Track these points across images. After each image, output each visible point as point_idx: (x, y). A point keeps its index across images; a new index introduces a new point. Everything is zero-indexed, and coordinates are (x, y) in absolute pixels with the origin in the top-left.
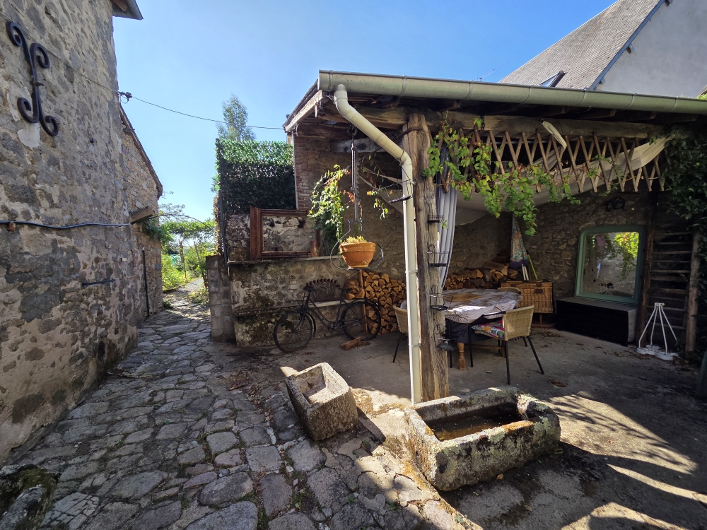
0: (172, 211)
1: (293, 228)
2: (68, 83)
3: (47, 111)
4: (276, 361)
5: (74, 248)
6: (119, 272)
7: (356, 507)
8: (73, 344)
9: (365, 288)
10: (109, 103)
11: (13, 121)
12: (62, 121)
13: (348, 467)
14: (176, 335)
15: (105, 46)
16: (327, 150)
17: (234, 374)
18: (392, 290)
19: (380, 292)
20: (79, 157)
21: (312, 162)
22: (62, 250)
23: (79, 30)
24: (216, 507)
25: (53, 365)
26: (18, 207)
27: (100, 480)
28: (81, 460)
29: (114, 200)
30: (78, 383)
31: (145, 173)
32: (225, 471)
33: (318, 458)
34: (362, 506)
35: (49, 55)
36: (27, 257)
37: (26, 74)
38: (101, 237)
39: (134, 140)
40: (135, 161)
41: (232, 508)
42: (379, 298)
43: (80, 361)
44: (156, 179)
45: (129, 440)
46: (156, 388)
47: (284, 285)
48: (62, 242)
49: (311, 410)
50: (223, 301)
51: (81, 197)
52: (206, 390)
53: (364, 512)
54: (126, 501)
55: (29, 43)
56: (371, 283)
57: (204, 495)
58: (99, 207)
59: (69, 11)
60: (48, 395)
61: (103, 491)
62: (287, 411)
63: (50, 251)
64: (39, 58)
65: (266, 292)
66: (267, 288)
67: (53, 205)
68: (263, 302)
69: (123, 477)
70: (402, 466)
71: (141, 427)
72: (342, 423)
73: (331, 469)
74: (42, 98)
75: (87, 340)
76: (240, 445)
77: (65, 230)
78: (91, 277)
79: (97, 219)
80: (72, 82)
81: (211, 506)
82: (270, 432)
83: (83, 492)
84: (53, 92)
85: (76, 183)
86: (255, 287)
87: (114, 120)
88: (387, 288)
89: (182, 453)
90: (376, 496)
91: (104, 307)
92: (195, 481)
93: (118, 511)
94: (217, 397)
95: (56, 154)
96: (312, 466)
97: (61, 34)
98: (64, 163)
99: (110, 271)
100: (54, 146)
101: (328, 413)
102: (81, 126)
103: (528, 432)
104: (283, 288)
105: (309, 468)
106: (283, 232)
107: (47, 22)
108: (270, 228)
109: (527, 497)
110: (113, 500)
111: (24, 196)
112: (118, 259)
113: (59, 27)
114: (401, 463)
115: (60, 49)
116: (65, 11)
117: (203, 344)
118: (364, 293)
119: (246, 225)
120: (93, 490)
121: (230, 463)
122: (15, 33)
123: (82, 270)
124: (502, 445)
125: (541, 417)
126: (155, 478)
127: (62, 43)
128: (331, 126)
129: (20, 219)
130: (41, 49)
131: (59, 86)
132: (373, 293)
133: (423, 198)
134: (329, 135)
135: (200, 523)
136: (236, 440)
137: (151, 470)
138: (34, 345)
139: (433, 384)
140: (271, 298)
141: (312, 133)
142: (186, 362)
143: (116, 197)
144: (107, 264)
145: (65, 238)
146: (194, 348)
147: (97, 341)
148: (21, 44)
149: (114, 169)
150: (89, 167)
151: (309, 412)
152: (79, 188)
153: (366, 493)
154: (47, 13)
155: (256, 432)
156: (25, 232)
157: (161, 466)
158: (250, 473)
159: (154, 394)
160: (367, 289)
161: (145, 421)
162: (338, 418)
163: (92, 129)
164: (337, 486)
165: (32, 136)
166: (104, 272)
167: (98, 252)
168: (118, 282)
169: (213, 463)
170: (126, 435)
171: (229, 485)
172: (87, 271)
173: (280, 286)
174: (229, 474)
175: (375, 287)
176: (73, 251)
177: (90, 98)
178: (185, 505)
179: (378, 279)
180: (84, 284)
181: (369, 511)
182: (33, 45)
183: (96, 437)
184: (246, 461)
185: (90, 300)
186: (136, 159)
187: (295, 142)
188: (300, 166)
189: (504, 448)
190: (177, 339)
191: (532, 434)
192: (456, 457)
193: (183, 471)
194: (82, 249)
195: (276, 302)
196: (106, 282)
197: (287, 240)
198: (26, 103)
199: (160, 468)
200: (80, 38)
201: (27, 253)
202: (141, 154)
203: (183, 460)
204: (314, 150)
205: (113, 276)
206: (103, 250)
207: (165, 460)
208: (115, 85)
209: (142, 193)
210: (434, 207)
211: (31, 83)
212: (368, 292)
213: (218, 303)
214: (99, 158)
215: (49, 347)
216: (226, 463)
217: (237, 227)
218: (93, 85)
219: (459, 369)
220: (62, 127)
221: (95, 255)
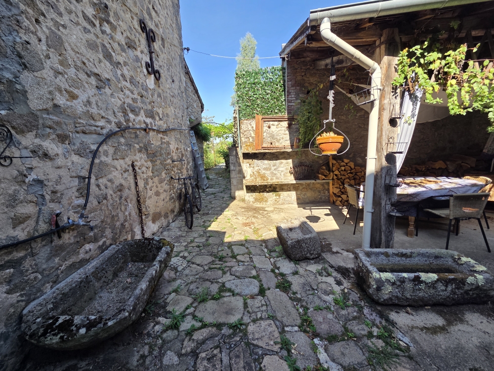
0: (208, 120)
1: (283, 129)
2: (163, 48)
3: (156, 67)
4: (269, 214)
5: (168, 142)
6: (186, 156)
7: (316, 298)
8: (170, 191)
9: (333, 172)
10: (179, 56)
11: (144, 75)
12: (161, 71)
13: (313, 278)
14: (212, 194)
15: (177, 20)
16: (311, 68)
17: (245, 218)
18: (356, 174)
19: (345, 176)
20: (168, 91)
21: (299, 78)
22: (164, 143)
23: (166, 13)
24: (238, 277)
25: (164, 200)
26: (148, 120)
27: (186, 254)
28: (178, 245)
29: (183, 114)
30: (172, 211)
31: (195, 98)
32: (242, 263)
33: (294, 269)
34: (320, 298)
35: (155, 34)
36: (153, 146)
37: (147, 48)
38: (178, 136)
39: (190, 77)
40: (190, 90)
41: (246, 280)
42: (344, 180)
43: (173, 200)
44: (200, 100)
45: (196, 240)
46: (205, 219)
47: (275, 167)
48: (164, 139)
49: (291, 241)
50: (238, 175)
51: (170, 114)
52: (230, 224)
53: (321, 301)
54: (198, 265)
55: (148, 29)
56: (339, 168)
57: (232, 271)
58: (177, 119)
59: (161, 3)
60: (163, 214)
61: (188, 259)
62: (276, 242)
63: (160, 143)
64: (152, 36)
65: (263, 171)
66: (265, 169)
67: (160, 119)
68: (261, 177)
69: (196, 255)
70: (349, 284)
71: (201, 236)
72: (310, 254)
73: (301, 276)
74: (154, 60)
75: (175, 190)
76: (249, 253)
77: (165, 132)
78: (175, 158)
79: (176, 126)
80: (164, 47)
81: (236, 276)
82: (266, 250)
83: (181, 257)
84: (158, 56)
85: (168, 106)
86: (257, 168)
87: (182, 67)
88: (351, 173)
89: (220, 251)
90: (330, 295)
91: (181, 174)
92: (228, 264)
93: (195, 268)
94: (235, 228)
95: (160, 91)
96: (290, 272)
97: (159, 19)
98: (163, 95)
99: (183, 155)
100: (159, 87)
101: (301, 245)
102: (169, 73)
103: (460, 282)
104: (275, 169)
105: (288, 273)
106: (276, 131)
107: (153, 13)
108: (268, 129)
109: (450, 323)
110: (193, 263)
111: (150, 115)
112: (186, 149)
113: (158, 15)
114: (349, 282)
115: (159, 29)
116: (160, 4)
117: (227, 200)
118: (332, 175)
119: (253, 127)
120: (184, 258)
121: (245, 260)
122: (143, 26)
123: (172, 154)
124: (433, 285)
125: (475, 274)
126: (210, 259)
127: (159, 25)
128: (316, 49)
129: (149, 127)
130: (152, 31)
131: (159, 51)
132: (339, 176)
133: (388, 100)
134: (314, 56)
135: (232, 282)
136: (247, 251)
137: (207, 255)
138: (157, 189)
139: (381, 239)
140: (266, 175)
141: (301, 57)
142: (219, 209)
143: (184, 113)
144: (181, 151)
145: (165, 137)
146: (222, 202)
147: (179, 192)
148: (145, 31)
149: (183, 97)
150: (173, 96)
151: (289, 242)
152: (169, 109)
153: (323, 292)
154: (154, 8)
155: (257, 249)
156: (151, 133)
157: (211, 254)
158: (255, 267)
159: (204, 222)
160: (335, 173)
161: (202, 233)
162: (308, 250)
163: (173, 74)
164: (305, 285)
165: (151, 81)
166: (180, 155)
167: (178, 144)
168: (186, 162)
169: (236, 259)
170: (195, 238)
171: (244, 270)
172: (174, 154)
173: (273, 168)
174: (244, 265)
175: (341, 172)
176: (168, 143)
177: (171, 55)
178: (224, 273)
179: (344, 166)
180: (173, 161)
181: (324, 301)
182: (149, 30)
183: (182, 236)
184: (252, 261)
185: (175, 170)
186: (191, 89)
187: (287, 65)
188: (290, 83)
189: (434, 288)
190: (213, 196)
191: (465, 285)
192: (391, 284)
193: (221, 259)
194: (171, 142)
195: (269, 178)
196: (181, 160)
197: (278, 137)
198: (149, 64)
199: (211, 255)
200: (166, 18)
201: (152, 144)
202: (193, 86)
203: (220, 254)
204: (301, 69)
205: (184, 158)
206: (180, 144)
207: (212, 253)
208: (181, 43)
209: (194, 110)
210: (398, 107)
211: (150, 52)
212: (336, 175)
213: (235, 176)
214: (176, 90)
215: (162, 191)
216: (243, 260)
217: (247, 129)
218: (172, 47)
219: (407, 236)
220: (161, 75)
221: (177, 146)
